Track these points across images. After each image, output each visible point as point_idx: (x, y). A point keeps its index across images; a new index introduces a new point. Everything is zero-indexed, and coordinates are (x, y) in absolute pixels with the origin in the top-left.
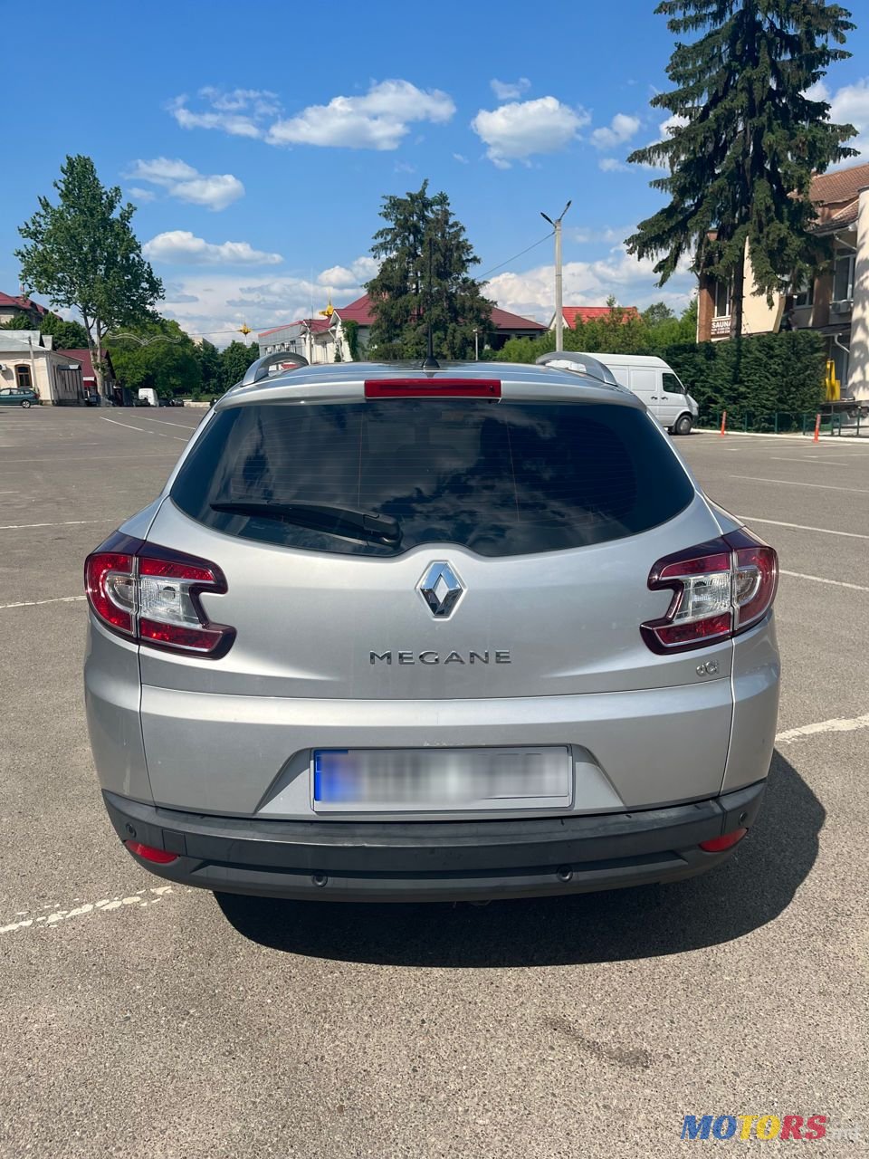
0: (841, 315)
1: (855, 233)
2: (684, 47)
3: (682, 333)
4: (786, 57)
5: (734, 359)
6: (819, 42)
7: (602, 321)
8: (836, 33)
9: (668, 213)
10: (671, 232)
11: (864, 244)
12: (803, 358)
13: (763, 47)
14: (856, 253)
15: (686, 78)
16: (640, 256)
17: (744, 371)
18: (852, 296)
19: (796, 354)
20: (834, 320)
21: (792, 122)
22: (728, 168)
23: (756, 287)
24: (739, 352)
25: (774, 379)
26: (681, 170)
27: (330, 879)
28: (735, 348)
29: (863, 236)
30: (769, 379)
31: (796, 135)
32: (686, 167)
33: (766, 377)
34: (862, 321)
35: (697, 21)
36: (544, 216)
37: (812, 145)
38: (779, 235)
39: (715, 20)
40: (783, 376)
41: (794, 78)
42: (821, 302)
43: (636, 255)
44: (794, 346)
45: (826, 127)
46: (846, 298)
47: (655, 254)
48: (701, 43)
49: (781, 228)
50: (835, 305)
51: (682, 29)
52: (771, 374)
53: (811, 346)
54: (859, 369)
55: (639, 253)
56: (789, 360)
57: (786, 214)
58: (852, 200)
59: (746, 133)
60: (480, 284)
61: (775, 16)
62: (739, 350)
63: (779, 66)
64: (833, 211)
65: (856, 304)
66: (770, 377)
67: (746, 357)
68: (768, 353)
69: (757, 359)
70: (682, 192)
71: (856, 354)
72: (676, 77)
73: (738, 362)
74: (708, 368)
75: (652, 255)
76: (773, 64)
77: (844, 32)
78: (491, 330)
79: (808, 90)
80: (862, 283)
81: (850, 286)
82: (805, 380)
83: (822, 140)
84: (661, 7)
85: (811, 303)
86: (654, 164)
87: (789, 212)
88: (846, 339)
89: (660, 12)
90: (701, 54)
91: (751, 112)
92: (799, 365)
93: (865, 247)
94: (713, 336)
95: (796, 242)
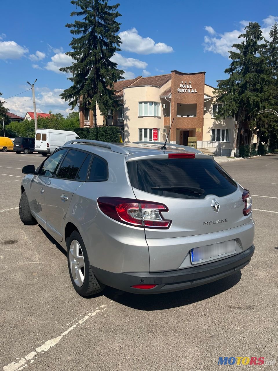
0: (121, 122)
1: (123, 100)
2: (75, 39)
3: (71, 124)
4: (104, 48)
5: (96, 133)
6: (113, 45)
7: (47, 118)
8: (117, 43)
9: (73, 88)
10: (75, 94)
11: (125, 103)
12: (115, 134)
13: (98, 44)
14: (123, 105)
15: (77, 49)
16: (66, 100)
17: (99, 137)
18: (123, 117)
19: (113, 133)
20: (119, 124)
21: (107, 67)
22: (90, 78)
23: (101, 113)
24: (97, 132)
25: (108, 140)
26: (77, 76)
27: (194, 281)
28: (96, 130)
29: (125, 101)
30: (106, 140)
31: (108, 71)
32: (78, 75)
33: (105, 139)
34: (126, 125)
35: (79, 32)
36: (28, 83)
37: (113, 74)
38: (106, 99)
39: (84, 33)
40: (111, 139)
41: (107, 54)
42: (115, 118)
43: (64, 100)
44: (112, 131)
45: (116, 70)
46: (121, 118)
47: (70, 100)
48: (80, 39)
49: (106, 97)
50: (119, 119)
51: (74, 33)
52: (107, 138)
53: (117, 131)
54: (127, 138)
55: (65, 99)
56: (112, 135)
57: (107, 93)
58: (121, 91)
59: (94, 68)
60: (3, 102)
61: (101, 35)
62: (97, 131)
63: (103, 50)
64: (116, 93)
65: (125, 120)
66: (106, 139)
67: (99, 133)
68: (105, 132)
69: (103, 134)
70: (77, 82)
71: (126, 134)
72: (74, 48)
73: (97, 134)
74: (88, 136)
75: (69, 100)
76: (101, 49)
77: (119, 43)
78: (8, 118)
79: (110, 58)
80: (126, 114)
81: (122, 115)
82: (116, 141)
83: (115, 73)
84: (67, 25)
85: (112, 118)
86: (68, 73)
87: (108, 92)
88: (123, 129)
89: (67, 27)
90: (80, 42)
91: (96, 62)
92: (114, 136)
93: (126, 104)
94: (84, 126)
95: (110, 102)
